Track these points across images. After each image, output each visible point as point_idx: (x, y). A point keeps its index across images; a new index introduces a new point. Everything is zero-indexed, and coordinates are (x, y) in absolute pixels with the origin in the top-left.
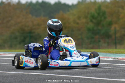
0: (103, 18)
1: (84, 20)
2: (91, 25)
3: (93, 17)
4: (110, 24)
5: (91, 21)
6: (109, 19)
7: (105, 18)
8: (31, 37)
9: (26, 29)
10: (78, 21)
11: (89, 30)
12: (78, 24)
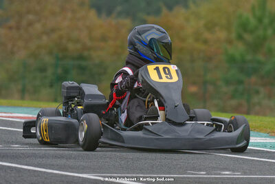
0: (270, 32)
1: (222, 35)
2: (238, 49)
3: (244, 27)
5: (240, 37)
8: (82, 69)
9: (71, 46)
10: (207, 35)
11: (232, 60)
12: (206, 42)
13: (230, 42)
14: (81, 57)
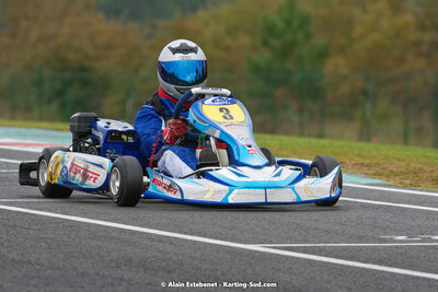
0: (300, 36)
1: (245, 40)
2: (264, 57)
3: (271, 31)
4: (322, 55)
5: (265, 43)
6: (319, 41)
7: (308, 36)
8: (85, 83)
9: (71, 57)
11: (256, 69)
12: (227, 49)
13: (254, 48)
14: (83, 69)
